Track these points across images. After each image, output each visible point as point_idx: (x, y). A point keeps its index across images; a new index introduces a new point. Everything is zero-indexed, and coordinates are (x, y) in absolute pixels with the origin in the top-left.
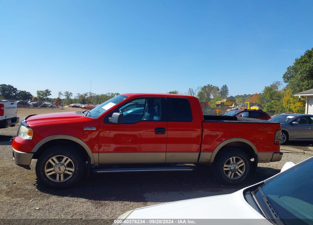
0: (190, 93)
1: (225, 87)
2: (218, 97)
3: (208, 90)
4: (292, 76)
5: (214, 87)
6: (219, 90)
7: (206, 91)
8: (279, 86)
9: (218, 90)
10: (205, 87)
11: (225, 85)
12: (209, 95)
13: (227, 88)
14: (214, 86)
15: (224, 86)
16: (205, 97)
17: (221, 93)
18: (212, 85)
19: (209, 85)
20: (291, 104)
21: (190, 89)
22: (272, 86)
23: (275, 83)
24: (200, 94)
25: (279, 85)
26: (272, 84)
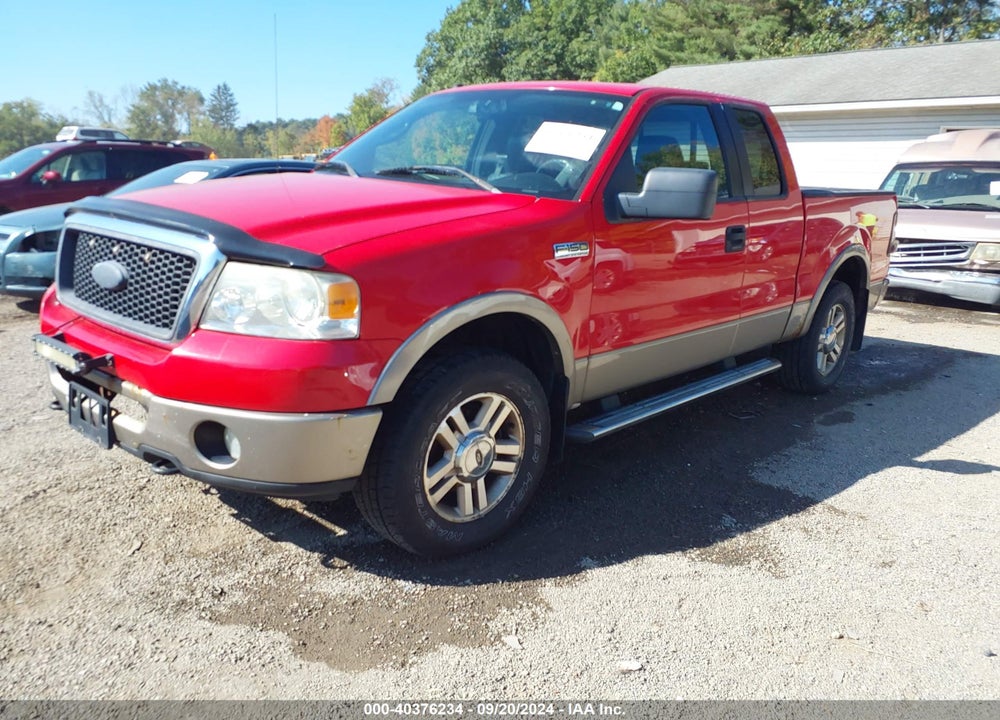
0: (93, 109)
1: (223, 91)
2: (204, 126)
3: (166, 100)
4: (441, 64)
5: (186, 91)
6: (206, 103)
7: (156, 103)
8: (391, 95)
9: (201, 100)
10: (153, 88)
11: (225, 86)
12: (169, 118)
13: (231, 95)
14: (183, 88)
15: (219, 88)
16: (157, 127)
17: (213, 110)
18: (176, 83)
19: (166, 80)
20: (436, 153)
21: (91, 94)
22: (372, 92)
23: (380, 85)
24: (138, 115)
25: (391, 89)
26: (370, 86)
